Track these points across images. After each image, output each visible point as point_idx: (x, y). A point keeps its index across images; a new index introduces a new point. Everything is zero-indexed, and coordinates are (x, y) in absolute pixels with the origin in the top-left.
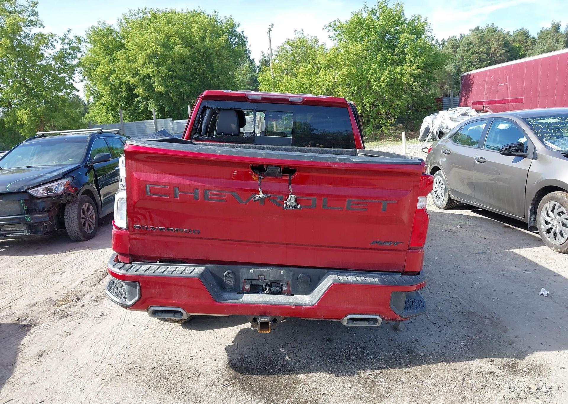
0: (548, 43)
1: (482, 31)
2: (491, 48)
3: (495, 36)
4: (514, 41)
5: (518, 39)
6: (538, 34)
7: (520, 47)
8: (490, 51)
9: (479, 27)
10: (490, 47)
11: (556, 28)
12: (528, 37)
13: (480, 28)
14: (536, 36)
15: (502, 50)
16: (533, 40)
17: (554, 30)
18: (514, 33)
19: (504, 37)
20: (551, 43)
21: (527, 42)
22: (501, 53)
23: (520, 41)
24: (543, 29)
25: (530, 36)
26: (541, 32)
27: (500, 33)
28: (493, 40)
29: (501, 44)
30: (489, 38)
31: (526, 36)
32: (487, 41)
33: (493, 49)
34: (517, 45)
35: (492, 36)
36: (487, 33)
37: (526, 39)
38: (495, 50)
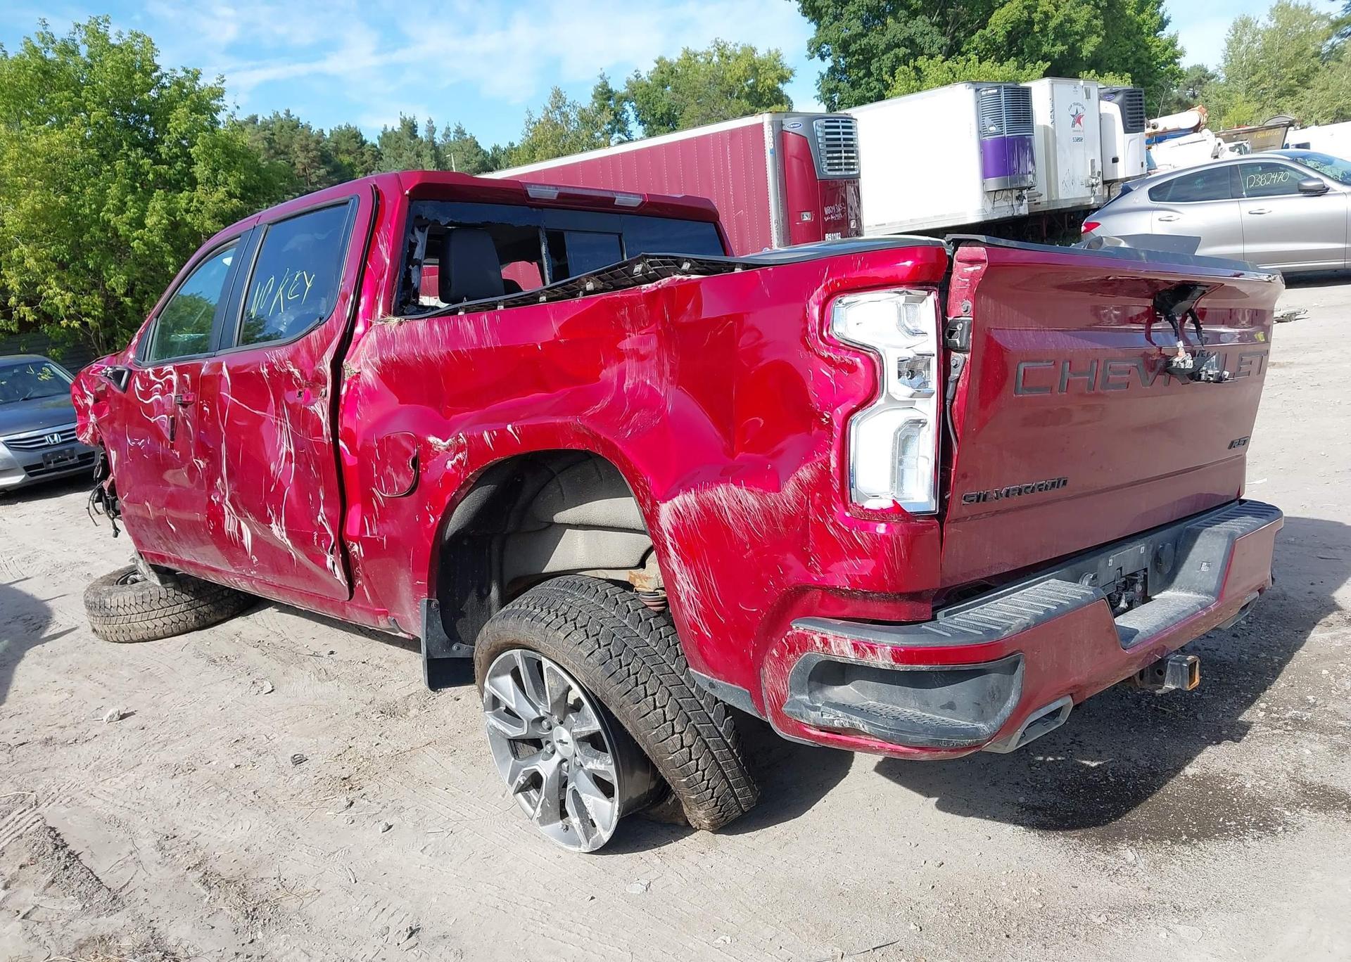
0: (405, 158)
1: (265, 126)
2: (294, 164)
3: (297, 138)
4: (337, 150)
5: (343, 147)
6: (379, 138)
7: (350, 165)
8: (295, 172)
9: (256, 116)
10: (292, 161)
11: (410, 128)
12: (363, 143)
13: (260, 119)
14: (376, 142)
15: (319, 168)
16: (374, 151)
17: (407, 132)
18: (331, 134)
19: (318, 142)
20: (410, 159)
21: (363, 154)
22: (318, 177)
23: (349, 152)
24: (386, 128)
25: (366, 142)
26: (384, 134)
27: (306, 132)
28: (296, 147)
29: (314, 157)
30: (285, 141)
31: (358, 140)
32: (282, 148)
33: (299, 166)
34: (346, 159)
35: (292, 138)
36: (281, 132)
37: (359, 148)
38: (304, 170)
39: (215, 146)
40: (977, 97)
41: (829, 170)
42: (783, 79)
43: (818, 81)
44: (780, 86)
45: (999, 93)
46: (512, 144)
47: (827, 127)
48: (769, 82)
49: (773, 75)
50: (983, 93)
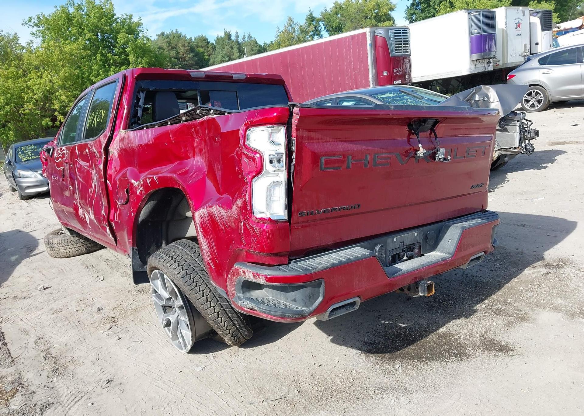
0: (225, 49)
1: (168, 37)
2: (179, 53)
3: (180, 41)
4: (197, 46)
5: (200, 44)
6: (215, 40)
7: (203, 53)
8: (180, 56)
9: (164, 32)
10: (178, 51)
11: (228, 36)
12: (208, 43)
13: (165, 33)
14: (214, 42)
15: (189, 54)
16: (213, 46)
17: (227, 38)
18: (195, 39)
19: (189, 43)
20: (228, 49)
21: (208, 48)
22: (189, 58)
23: (202, 47)
24: (218, 36)
25: (209, 42)
26: (217, 38)
27: (184, 39)
28: (180, 45)
29: (188, 49)
30: (175, 43)
31: (206, 42)
32: (174, 46)
33: (181, 53)
34: (201, 50)
35: (178, 41)
36: (173, 39)
37: (206, 45)
38: (183, 55)
39: (136, 47)
40: (469, 16)
41: (396, 52)
42: (391, 9)
43: (406, 10)
44: (390, 12)
45: (479, 14)
46: (272, 42)
47: (395, 33)
48: (385, 11)
49: (386, 7)
50: (472, 14)
